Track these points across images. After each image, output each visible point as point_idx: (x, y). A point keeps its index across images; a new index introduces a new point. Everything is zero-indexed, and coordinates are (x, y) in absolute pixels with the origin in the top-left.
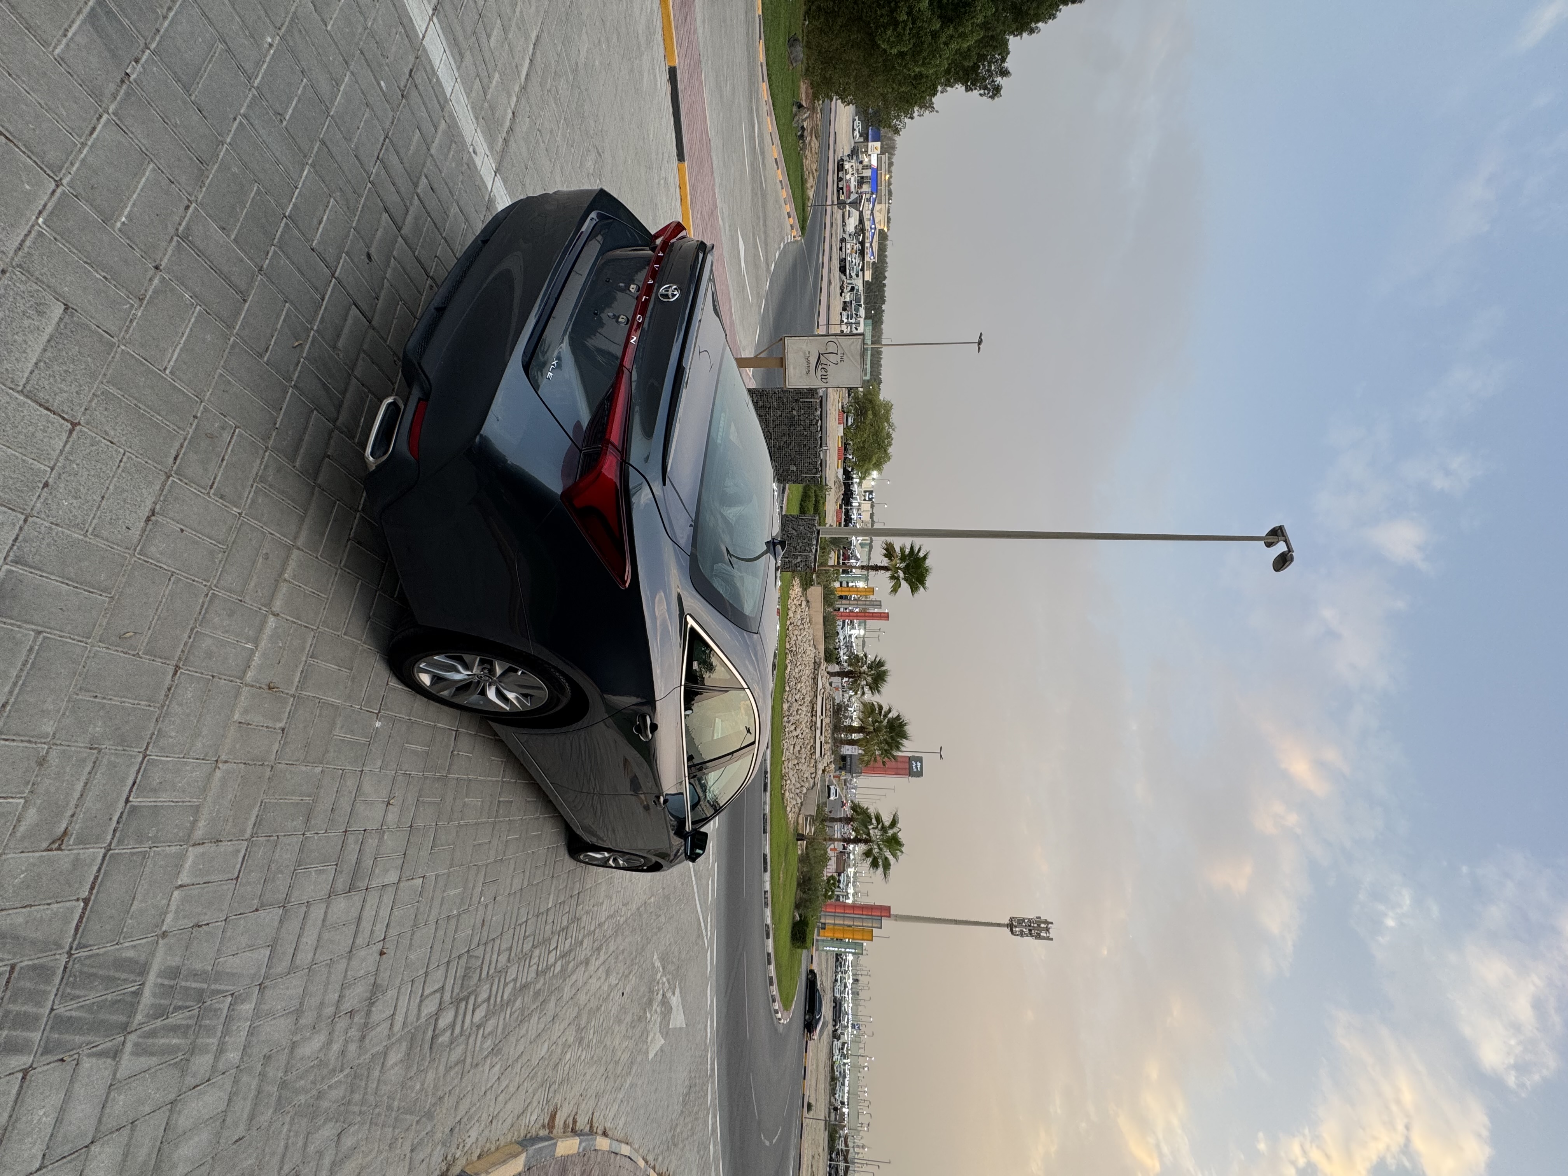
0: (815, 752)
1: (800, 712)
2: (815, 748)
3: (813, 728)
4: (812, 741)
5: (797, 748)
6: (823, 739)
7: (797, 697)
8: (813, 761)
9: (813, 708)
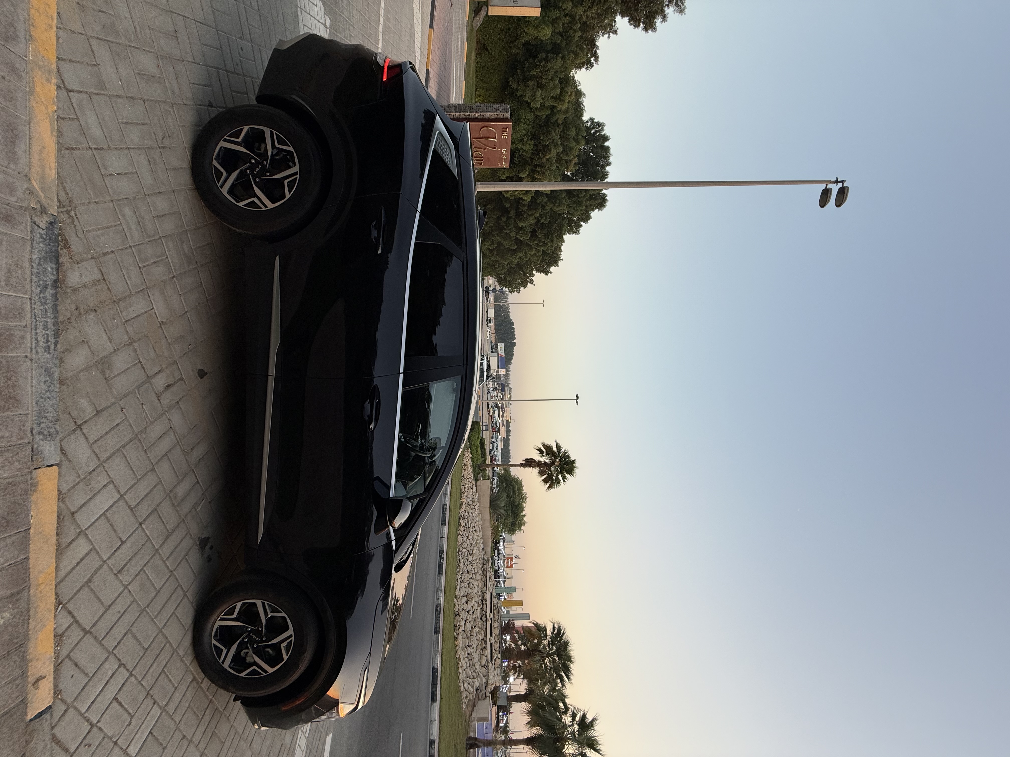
0: (486, 648)
1: (471, 585)
2: (486, 643)
3: (484, 619)
4: (482, 632)
5: (469, 626)
6: (492, 641)
7: (469, 568)
8: (484, 658)
9: (483, 597)
